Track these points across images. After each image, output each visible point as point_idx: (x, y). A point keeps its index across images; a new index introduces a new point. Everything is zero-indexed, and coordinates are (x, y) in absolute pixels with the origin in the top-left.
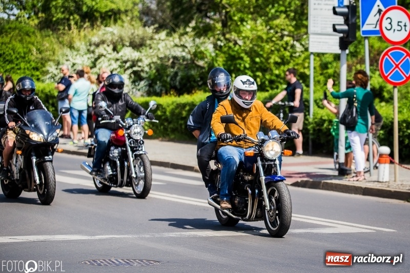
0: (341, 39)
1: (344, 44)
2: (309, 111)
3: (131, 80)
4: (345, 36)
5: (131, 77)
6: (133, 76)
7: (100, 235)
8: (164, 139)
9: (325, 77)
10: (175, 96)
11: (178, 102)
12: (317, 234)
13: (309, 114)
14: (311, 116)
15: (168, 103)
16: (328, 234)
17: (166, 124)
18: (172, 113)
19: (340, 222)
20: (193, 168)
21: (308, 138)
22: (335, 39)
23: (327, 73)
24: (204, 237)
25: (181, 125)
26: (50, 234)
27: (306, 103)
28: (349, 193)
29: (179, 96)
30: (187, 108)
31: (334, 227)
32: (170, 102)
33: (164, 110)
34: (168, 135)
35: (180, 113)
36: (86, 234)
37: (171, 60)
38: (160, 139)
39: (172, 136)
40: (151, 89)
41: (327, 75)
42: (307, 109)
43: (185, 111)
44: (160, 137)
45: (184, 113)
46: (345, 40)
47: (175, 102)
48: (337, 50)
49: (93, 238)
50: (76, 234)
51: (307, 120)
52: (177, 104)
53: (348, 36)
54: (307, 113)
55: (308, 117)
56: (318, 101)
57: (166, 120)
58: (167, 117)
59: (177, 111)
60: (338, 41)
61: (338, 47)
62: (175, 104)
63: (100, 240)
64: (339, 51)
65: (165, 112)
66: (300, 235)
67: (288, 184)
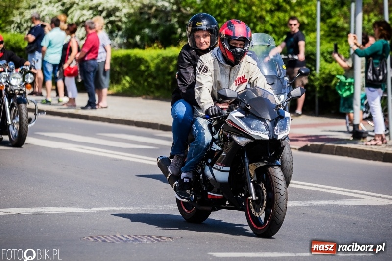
2: (315, 66)
3: (108, 31)
5: (107, 27)
6: (110, 26)
7: (97, 206)
8: (149, 97)
9: (328, 27)
10: (161, 49)
11: (164, 55)
12: (342, 206)
13: (315, 69)
14: (318, 71)
15: (152, 57)
16: (355, 206)
17: (150, 80)
18: (158, 67)
19: (365, 193)
21: (314, 96)
25: (168, 81)
26: (39, 205)
27: (312, 57)
28: (367, 159)
29: (165, 48)
30: (175, 62)
31: (360, 198)
32: (155, 56)
33: (147, 64)
34: (153, 92)
35: (167, 68)
36: (81, 206)
37: (154, 9)
38: (144, 97)
39: (157, 94)
40: (131, 40)
41: (330, 24)
42: (313, 63)
43: (173, 65)
44: (144, 94)
45: (172, 68)
47: (161, 55)
49: (90, 210)
50: (69, 206)
51: (313, 76)
52: (163, 58)
54: (313, 68)
55: (314, 72)
56: (325, 54)
57: (150, 75)
58: (152, 72)
59: (162, 66)
62: (160, 57)
63: (98, 213)
65: (148, 67)
66: (322, 207)
67: (296, 149)
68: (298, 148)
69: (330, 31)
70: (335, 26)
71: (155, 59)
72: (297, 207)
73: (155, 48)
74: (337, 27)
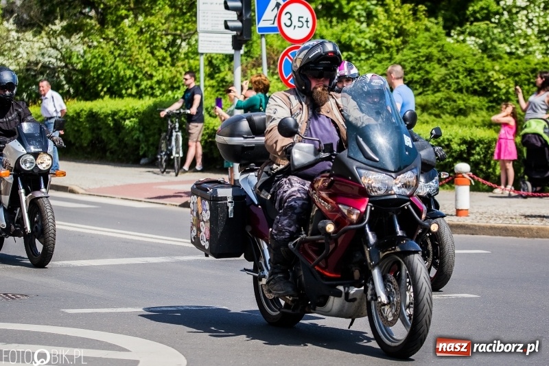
0: (234, 37)
1: (237, 44)
4: (239, 34)
9: (217, 81)
15: (36, 114)
20: (68, 187)
22: (228, 38)
23: (219, 77)
24: (79, 267)
37: (40, 65)
41: (219, 79)
46: (239, 38)
48: (231, 51)
53: (241, 34)
56: (209, 110)
60: (231, 40)
61: (231, 47)
64: (232, 52)
66: (189, 263)
67: (176, 206)
68: (178, 204)
69: (218, 85)
70: (223, 80)
71: (40, 116)
72: (162, 263)
73: (40, 106)
74: (226, 82)
